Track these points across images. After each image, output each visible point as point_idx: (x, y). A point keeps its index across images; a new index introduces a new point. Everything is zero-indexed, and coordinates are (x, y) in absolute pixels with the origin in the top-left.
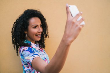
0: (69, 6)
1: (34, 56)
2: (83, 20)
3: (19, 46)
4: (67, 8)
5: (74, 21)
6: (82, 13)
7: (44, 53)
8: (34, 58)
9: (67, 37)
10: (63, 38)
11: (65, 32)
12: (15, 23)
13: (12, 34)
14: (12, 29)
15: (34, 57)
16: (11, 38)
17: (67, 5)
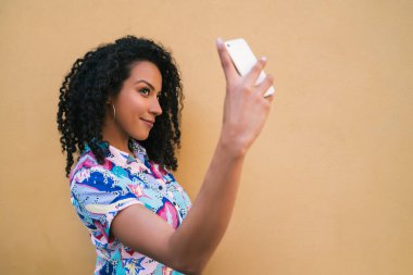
0: (226, 44)
1: (120, 202)
2: (270, 81)
3: (77, 145)
4: (221, 51)
5: (248, 86)
6: (264, 59)
7: (168, 183)
8: (119, 212)
9: (233, 133)
10: (221, 139)
11: (225, 120)
12: (78, 61)
13: (60, 98)
14: (66, 78)
15: (120, 208)
16: (57, 109)
17: (220, 41)
